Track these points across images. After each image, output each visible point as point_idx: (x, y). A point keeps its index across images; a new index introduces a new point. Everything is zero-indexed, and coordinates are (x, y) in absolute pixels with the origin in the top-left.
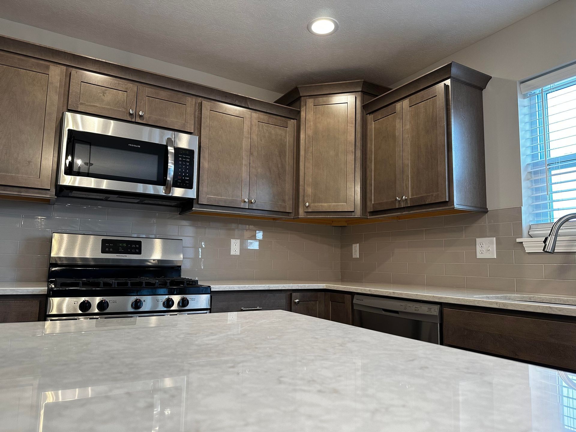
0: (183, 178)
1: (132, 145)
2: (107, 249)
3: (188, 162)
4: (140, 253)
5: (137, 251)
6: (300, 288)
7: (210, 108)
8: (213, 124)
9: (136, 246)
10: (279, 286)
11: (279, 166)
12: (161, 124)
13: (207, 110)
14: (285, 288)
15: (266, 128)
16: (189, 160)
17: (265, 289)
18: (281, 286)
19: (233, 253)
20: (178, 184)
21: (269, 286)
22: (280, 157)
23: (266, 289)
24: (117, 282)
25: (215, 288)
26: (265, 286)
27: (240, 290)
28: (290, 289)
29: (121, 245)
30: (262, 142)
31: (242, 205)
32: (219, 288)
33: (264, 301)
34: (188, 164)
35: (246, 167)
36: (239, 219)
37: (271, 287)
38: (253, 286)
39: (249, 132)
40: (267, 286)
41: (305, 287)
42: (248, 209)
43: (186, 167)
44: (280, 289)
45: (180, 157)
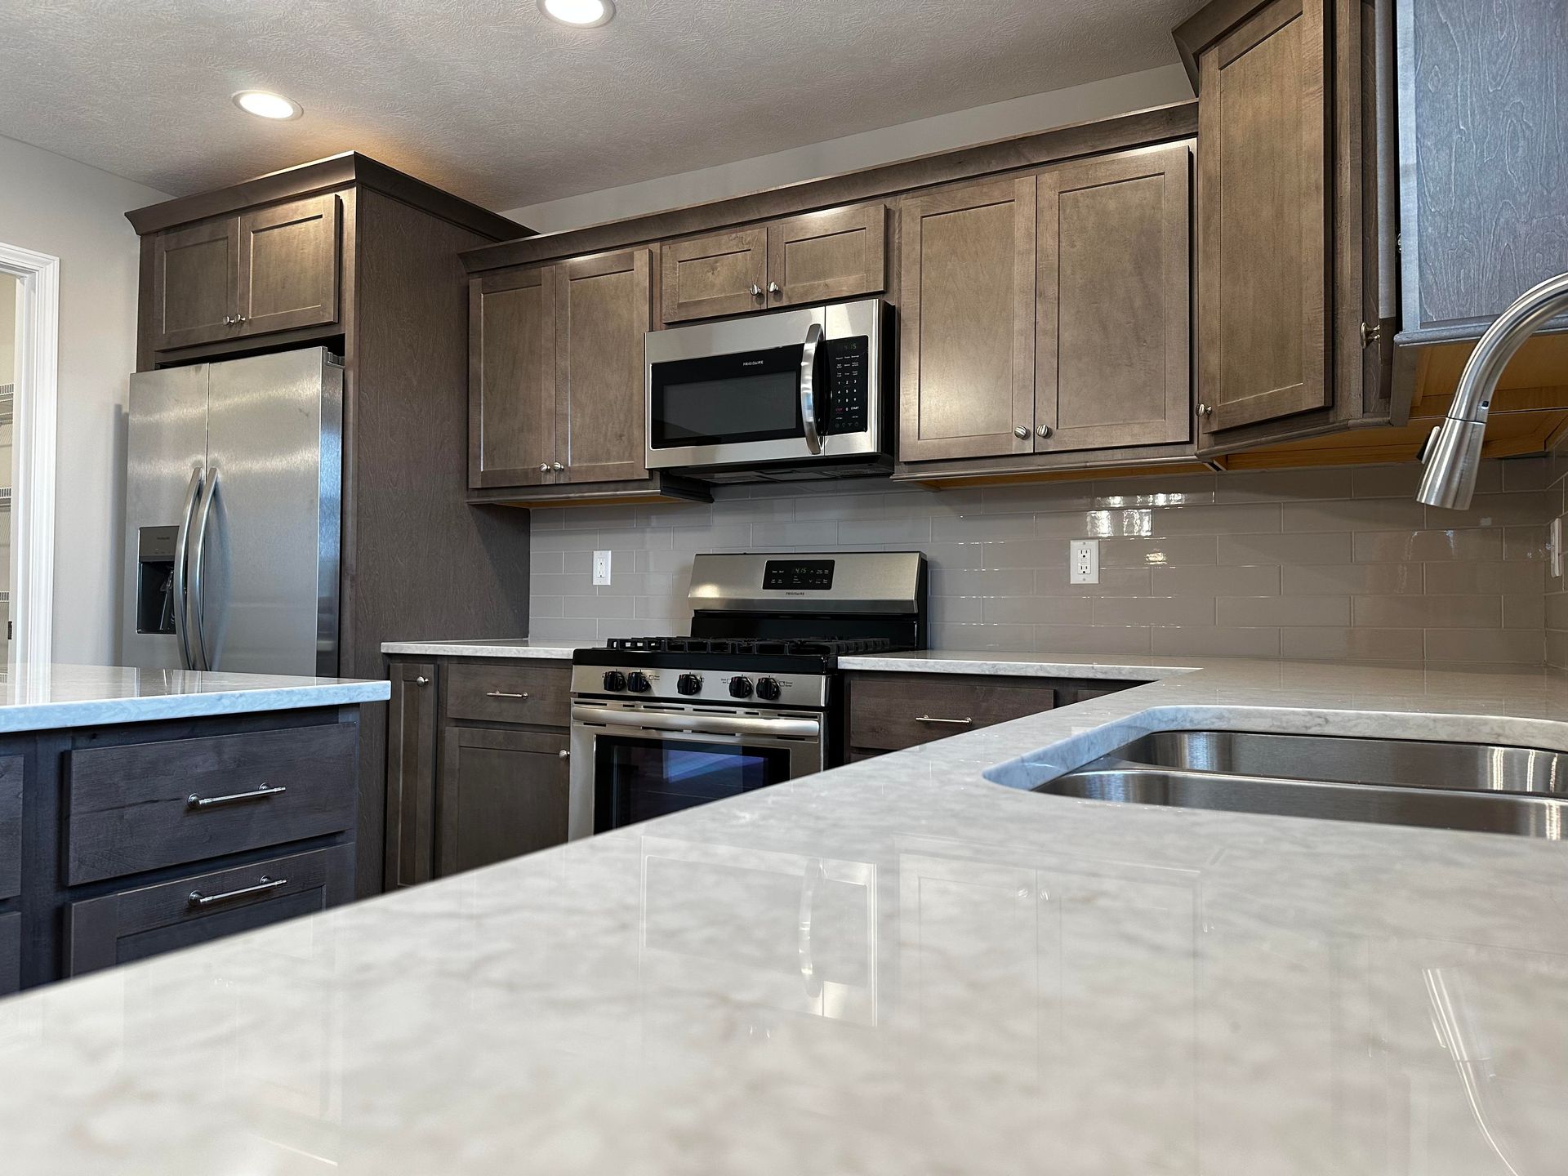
0: (847, 409)
1: (750, 364)
2: (773, 581)
3: (855, 369)
4: (828, 587)
5: (825, 581)
6: (1100, 676)
7: (922, 211)
8: (929, 251)
9: (823, 571)
10: (1027, 666)
11: (1138, 303)
12: (816, 295)
13: (913, 221)
14: (1049, 673)
15: (1088, 201)
16: (855, 364)
17: (983, 673)
18: (1035, 666)
19: (1076, 578)
20: (837, 426)
21: (994, 666)
22: (1140, 274)
23: (987, 673)
24: (688, 643)
25: (853, 664)
26: (982, 664)
27: (913, 670)
28: (1066, 676)
29: (797, 570)
30: (1075, 250)
31: (1016, 447)
32: (862, 664)
33: (984, 704)
34: (855, 373)
35: (1023, 337)
36: (1095, 482)
37: (1001, 667)
38: (948, 663)
39: (1029, 234)
40: (990, 664)
41: (1121, 673)
42: (1034, 454)
43: (851, 383)
44: (1029, 674)
45: (839, 362)
